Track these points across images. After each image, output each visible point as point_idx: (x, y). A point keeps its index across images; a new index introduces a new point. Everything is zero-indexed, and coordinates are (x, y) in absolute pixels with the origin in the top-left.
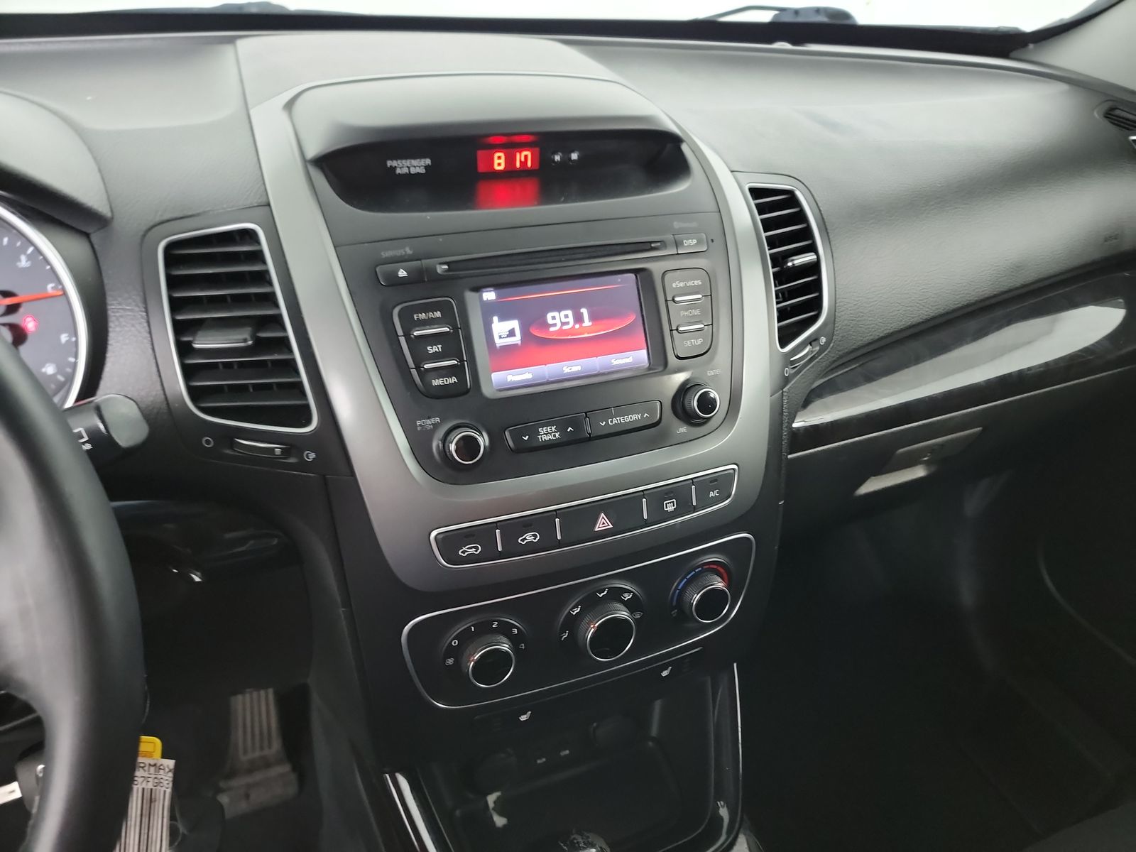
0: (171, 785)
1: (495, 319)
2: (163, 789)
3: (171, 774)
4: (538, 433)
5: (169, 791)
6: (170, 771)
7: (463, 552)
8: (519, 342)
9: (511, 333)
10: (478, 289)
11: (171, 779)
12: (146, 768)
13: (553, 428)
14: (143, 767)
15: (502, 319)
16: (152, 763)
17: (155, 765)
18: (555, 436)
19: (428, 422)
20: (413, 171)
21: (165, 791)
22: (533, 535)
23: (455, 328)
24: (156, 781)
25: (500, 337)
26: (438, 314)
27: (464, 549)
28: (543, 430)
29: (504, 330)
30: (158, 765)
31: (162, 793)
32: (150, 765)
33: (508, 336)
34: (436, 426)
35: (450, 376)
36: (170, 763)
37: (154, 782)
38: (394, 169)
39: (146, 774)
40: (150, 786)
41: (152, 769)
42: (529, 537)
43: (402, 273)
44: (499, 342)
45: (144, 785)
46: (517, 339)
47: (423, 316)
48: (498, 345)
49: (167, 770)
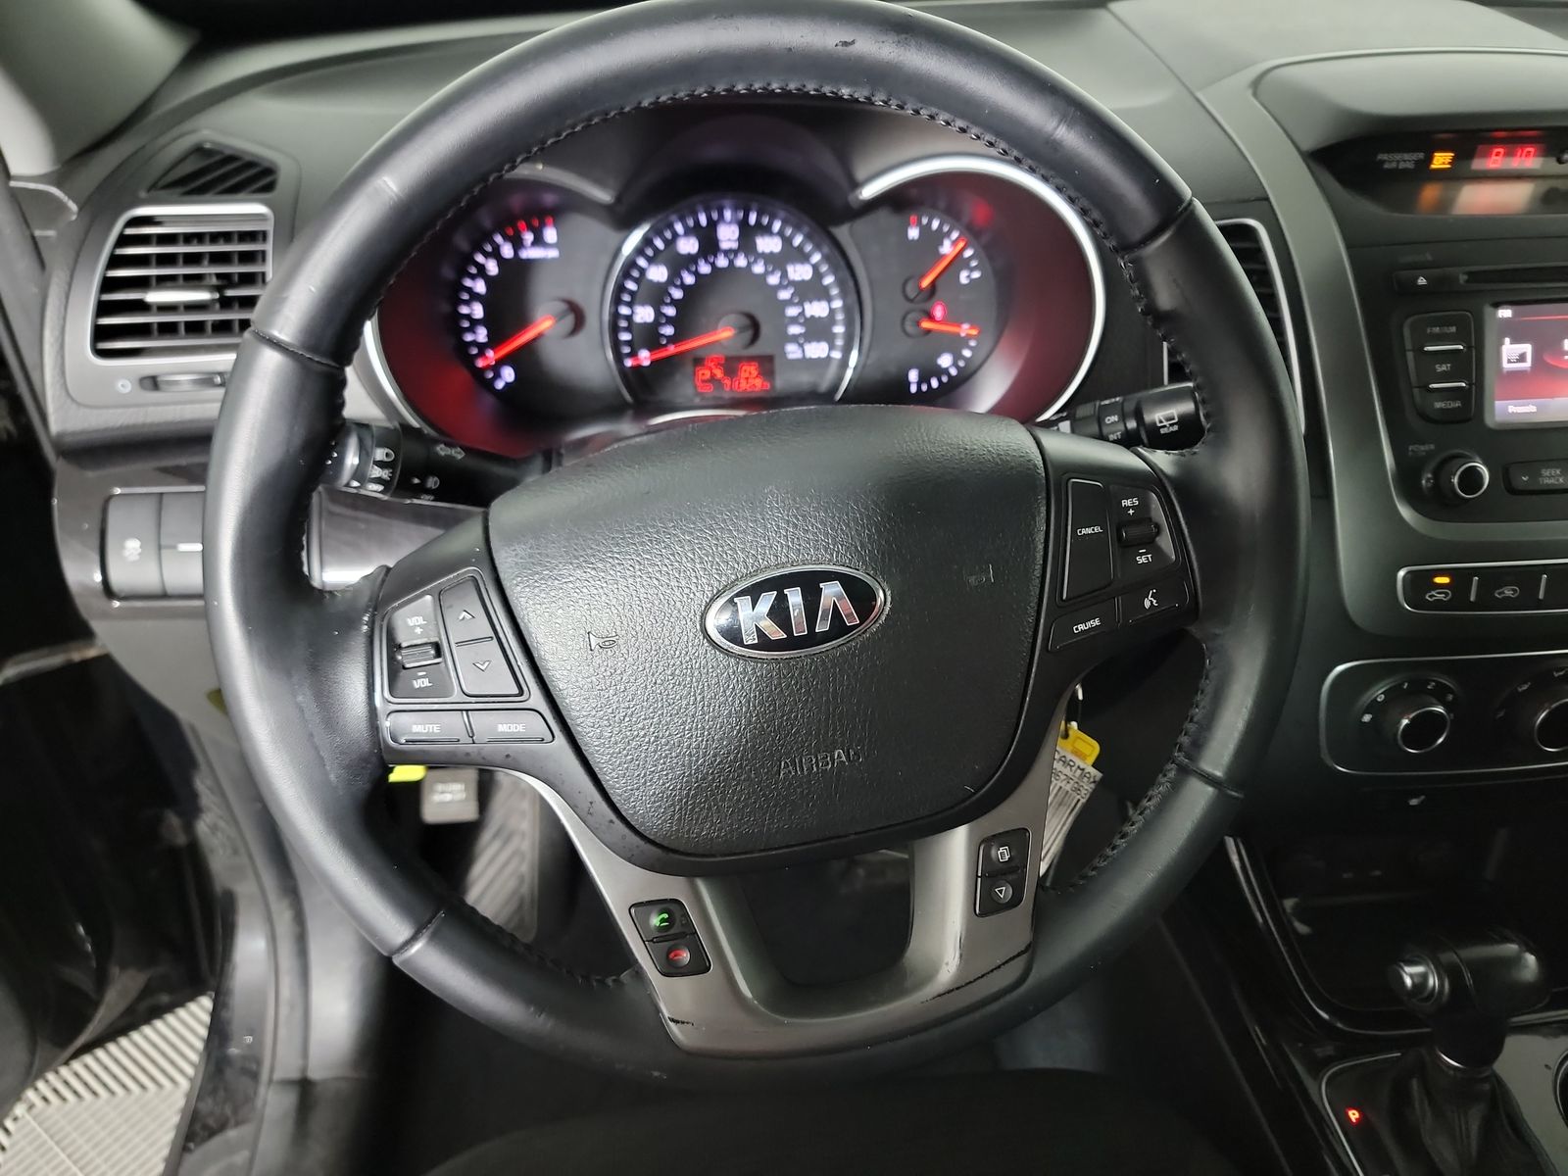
0: (1088, 796)
1: (1507, 340)
2: (1079, 797)
3: (1093, 786)
4: (1541, 475)
5: (1083, 801)
6: (1094, 782)
7: (1430, 596)
8: (1529, 369)
9: (1522, 358)
10: (1497, 305)
11: (1090, 790)
12: (1074, 768)
13: (1558, 472)
14: (1071, 766)
15: (1514, 341)
16: (1082, 767)
17: (1083, 770)
18: (1558, 480)
19: (1422, 448)
20: (1402, 166)
21: (1079, 800)
22: (1513, 590)
23: (1469, 347)
24: (1076, 785)
25: (1509, 361)
26: (1453, 329)
27: (1433, 593)
28: (1546, 472)
29: (1513, 354)
30: (1086, 771)
31: (1075, 801)
32: (1079, 767)
33: (1518, 361)
34: (1430, 455)
35: (1454, 399)
36: (1098, 775)
37: (1073, 786)
38: (1383, 162)
39: (1070, 774)
40: (1068, 787)
41: (1079, 772)
42: (1508, 592)
43: (1422, 281)
44: (1506, 366)
45: (1063, 784)
46: (1527, 364)
47: (1437, 330)
48: (1505, 370)
49: (1092, 780)
